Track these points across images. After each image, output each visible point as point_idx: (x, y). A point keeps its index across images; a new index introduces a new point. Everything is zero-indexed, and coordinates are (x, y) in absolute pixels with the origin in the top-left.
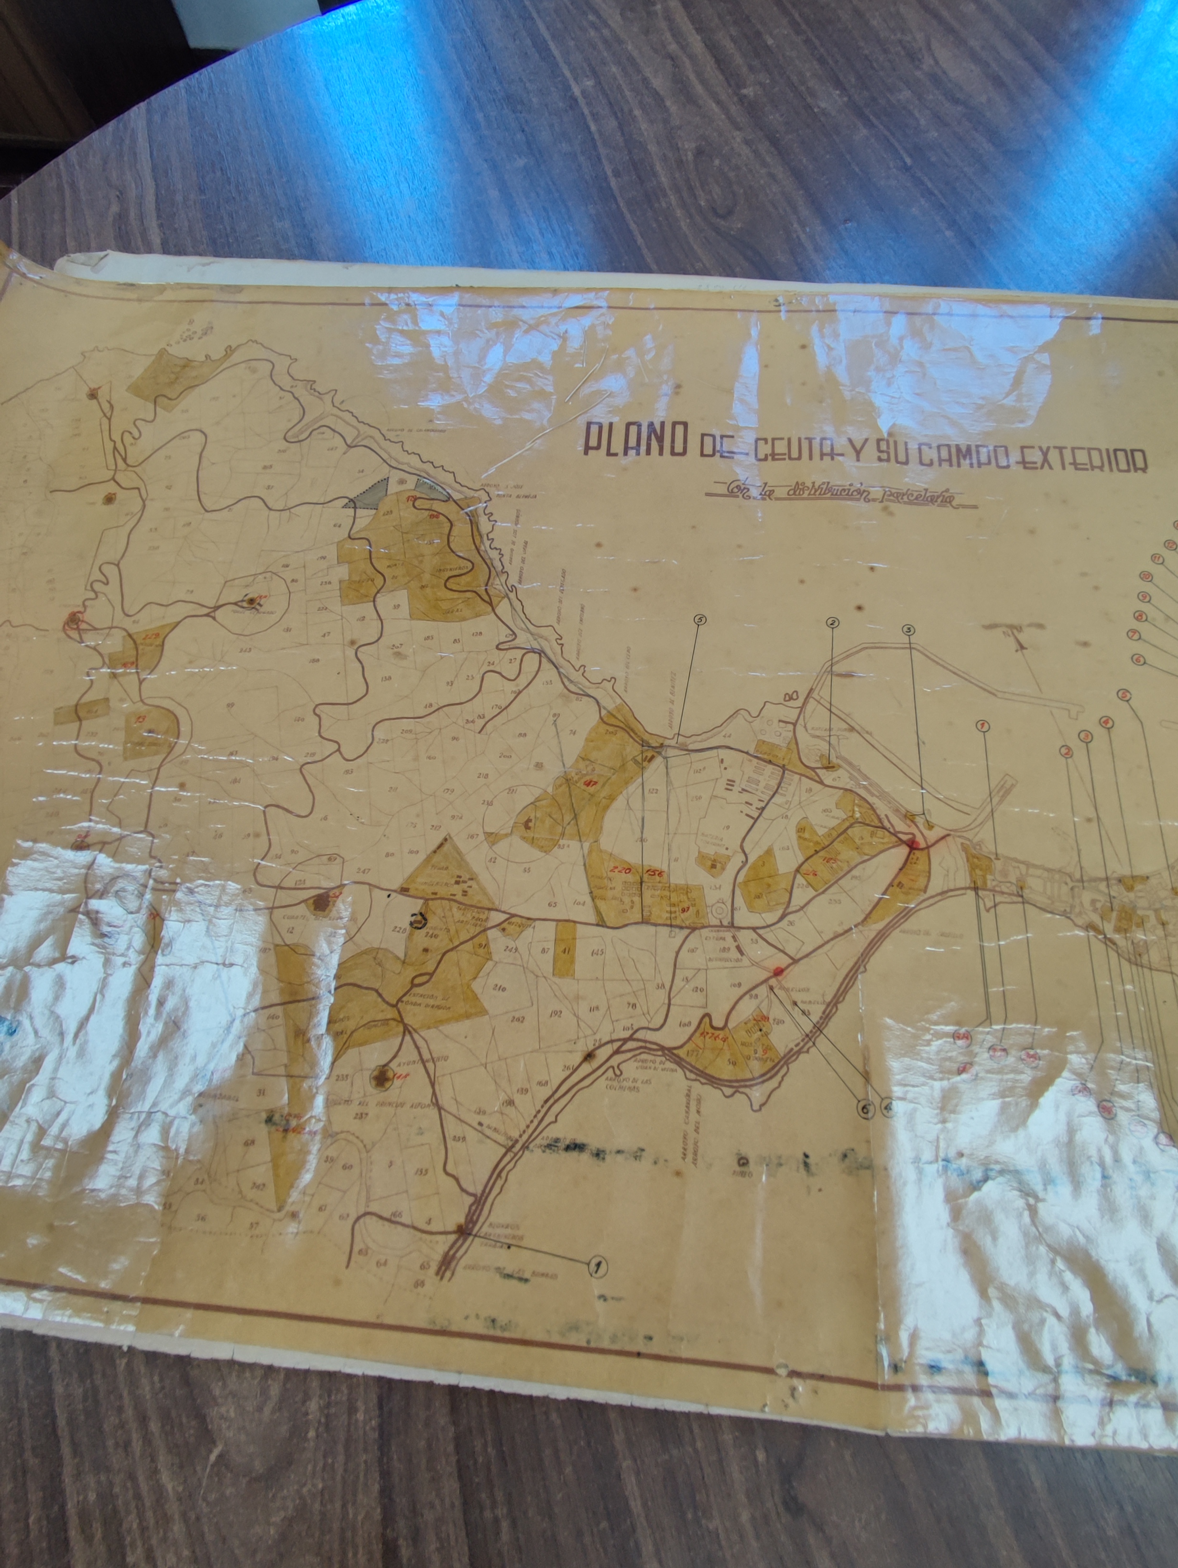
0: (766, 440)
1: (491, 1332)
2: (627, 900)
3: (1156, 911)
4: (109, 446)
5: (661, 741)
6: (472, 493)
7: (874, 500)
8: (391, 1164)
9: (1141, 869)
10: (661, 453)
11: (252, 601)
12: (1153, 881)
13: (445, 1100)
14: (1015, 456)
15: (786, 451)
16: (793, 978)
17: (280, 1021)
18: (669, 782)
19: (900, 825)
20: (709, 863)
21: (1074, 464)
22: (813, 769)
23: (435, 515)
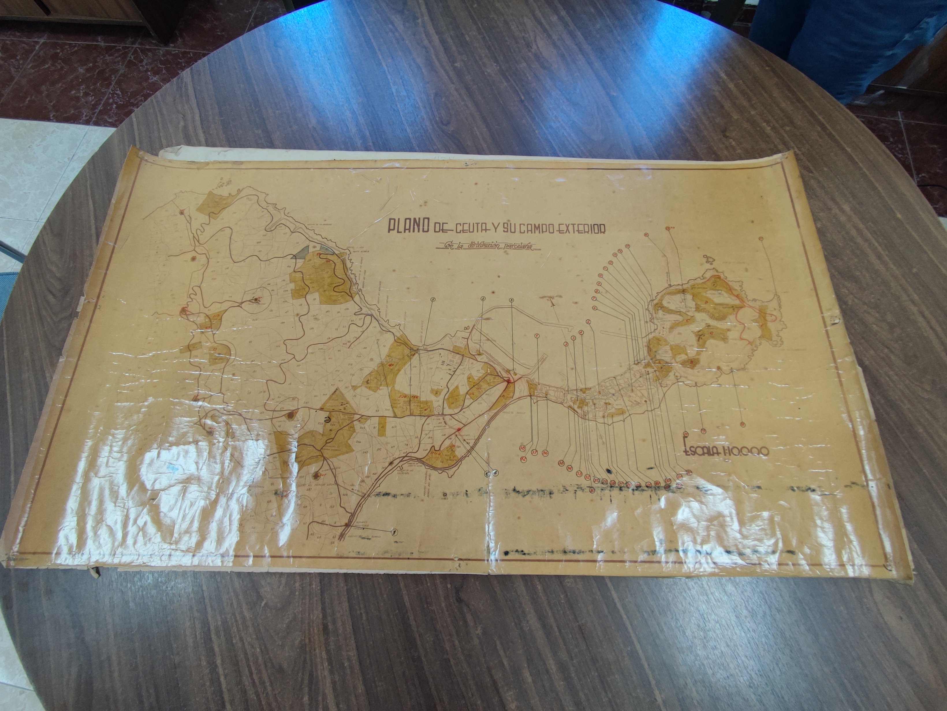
0: (460, 224)
1: (358, 556)
2: (404, 407)
3: (592, 400)
4: (191, 236)
5: (417, 347)
6: (343, 251)
7: (501, 248)
8: (321, 505)
9: (589, 385)
10: (419, 231)
11: (256, 299)
12: (592, 390)
13: (340, 482)
14: (556, 228)
15: (468, 229)
16: (463, 432)
17: (278, 459)
18: (420, 363)
19: (505, 375)
20: (435, 392)
21: (578, 231)
22: (474, 355)
23: (329, 261)
